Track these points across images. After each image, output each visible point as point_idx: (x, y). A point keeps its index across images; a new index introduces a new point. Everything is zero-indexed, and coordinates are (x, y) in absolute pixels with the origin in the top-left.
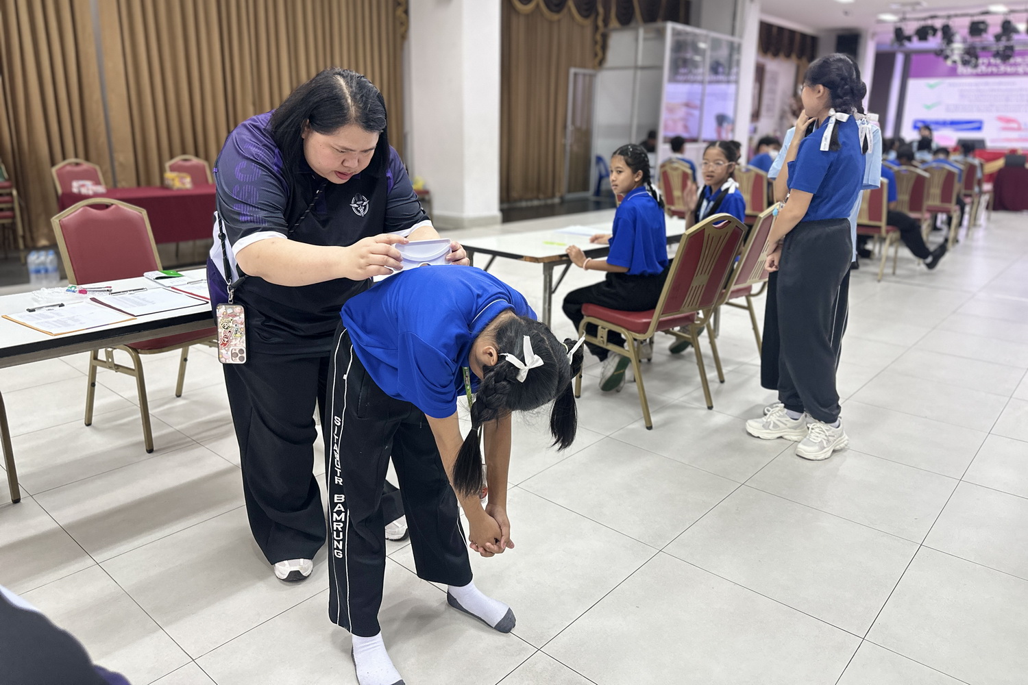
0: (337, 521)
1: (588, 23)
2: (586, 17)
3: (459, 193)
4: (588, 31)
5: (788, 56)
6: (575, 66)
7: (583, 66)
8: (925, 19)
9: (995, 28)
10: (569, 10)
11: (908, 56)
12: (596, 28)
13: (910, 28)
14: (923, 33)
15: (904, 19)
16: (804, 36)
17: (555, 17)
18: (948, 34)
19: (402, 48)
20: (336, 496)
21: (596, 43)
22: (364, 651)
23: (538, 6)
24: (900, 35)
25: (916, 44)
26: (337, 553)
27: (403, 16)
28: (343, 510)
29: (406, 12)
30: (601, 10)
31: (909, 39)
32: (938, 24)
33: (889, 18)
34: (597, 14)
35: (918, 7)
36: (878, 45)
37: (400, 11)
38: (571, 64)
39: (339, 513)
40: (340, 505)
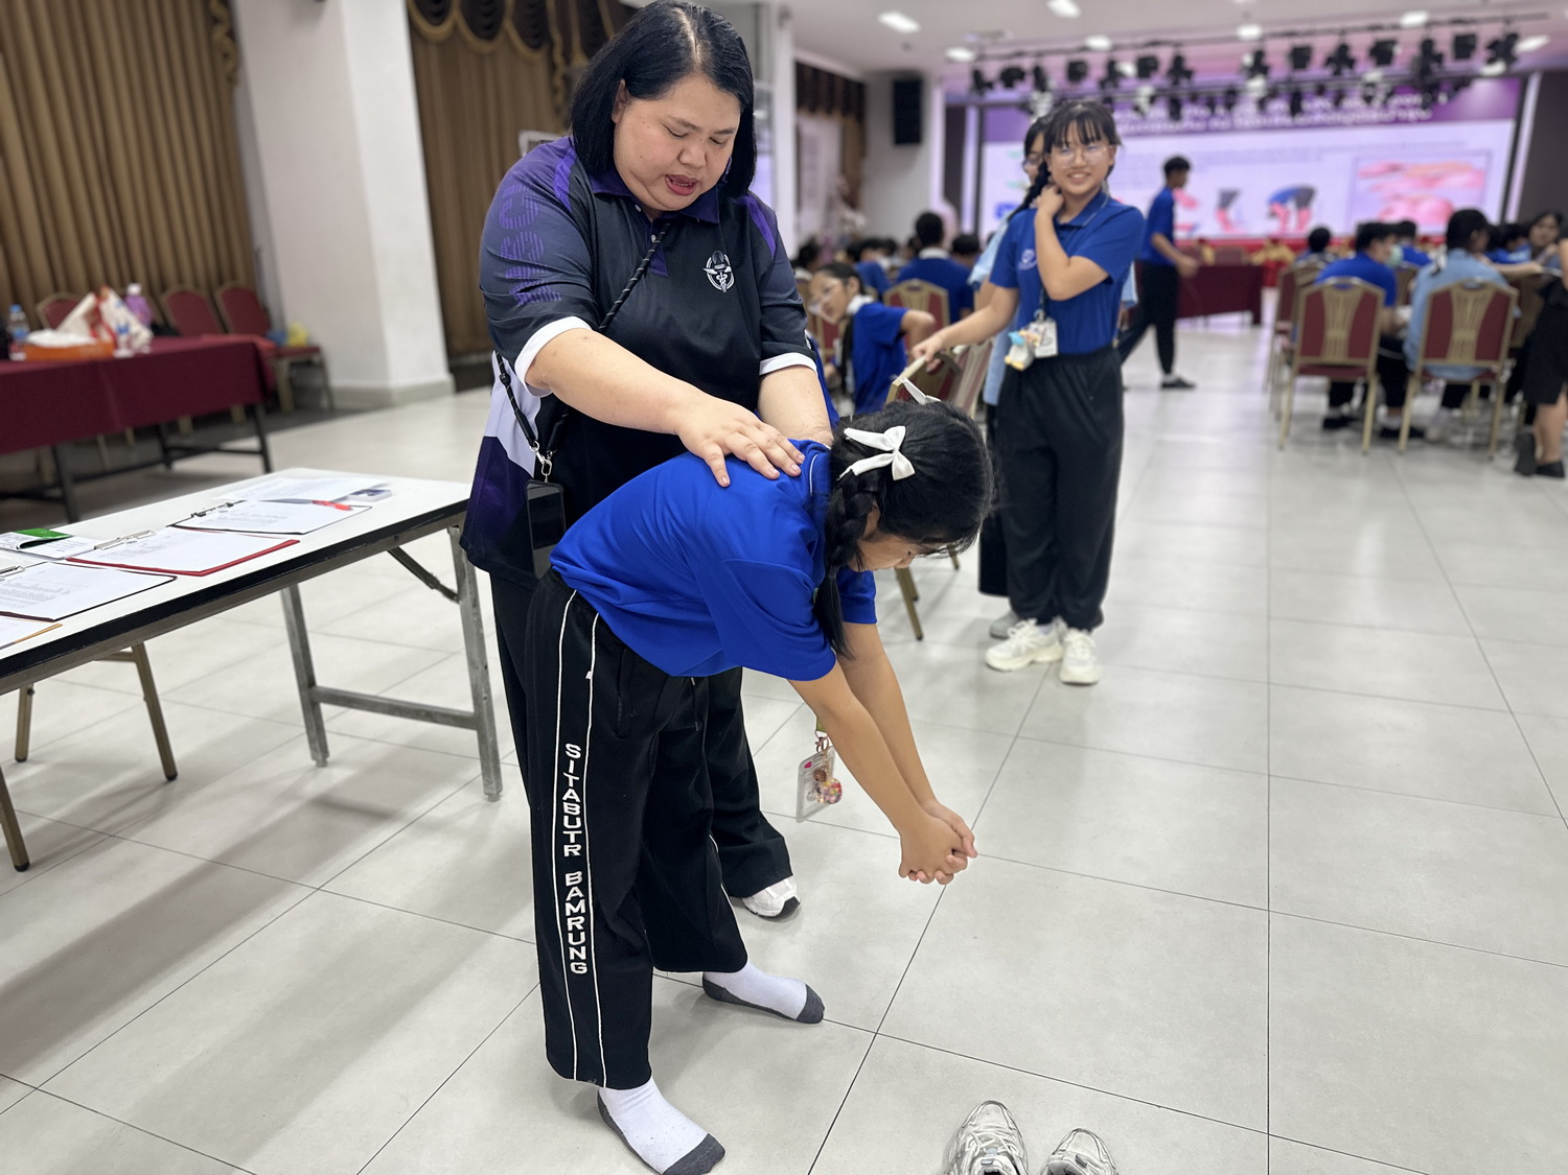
0: (573, 915)
1: (539, 57)
2: (536, 47)
3: (376, 346)
4: (541, 70)
5: (829, 111)
6: (528, 128)
7: (539, 128)
8: (1010, 57)
9: (1097, 71)
10: (507, 37)
11: (982, 110)
12: (553, 67)
13: (992, 70)
14: (1011, 77)
15: (981, 57)
16: (847, 82)
17: (485, 47)
18: (1040, 80)
19: (231, 101)
20: (567, 876)
21: (554, 91)
22: (631, 1107)
23: (455, 28)
24: (980, 82)
25: (999, 94)
26: (577, 967)
27: (227, 42)
28: (581, 895)
29: (232, 34)
30: (557, 37)
31: (990, 85)
32: (1027, 64)
33: (962, 55)
34: (552, 45)
35: (1001, 40)
36: (948, 95)
37: (219, 33)
38: (520, 126)
39: (575, 901)
40: (576, 888)
